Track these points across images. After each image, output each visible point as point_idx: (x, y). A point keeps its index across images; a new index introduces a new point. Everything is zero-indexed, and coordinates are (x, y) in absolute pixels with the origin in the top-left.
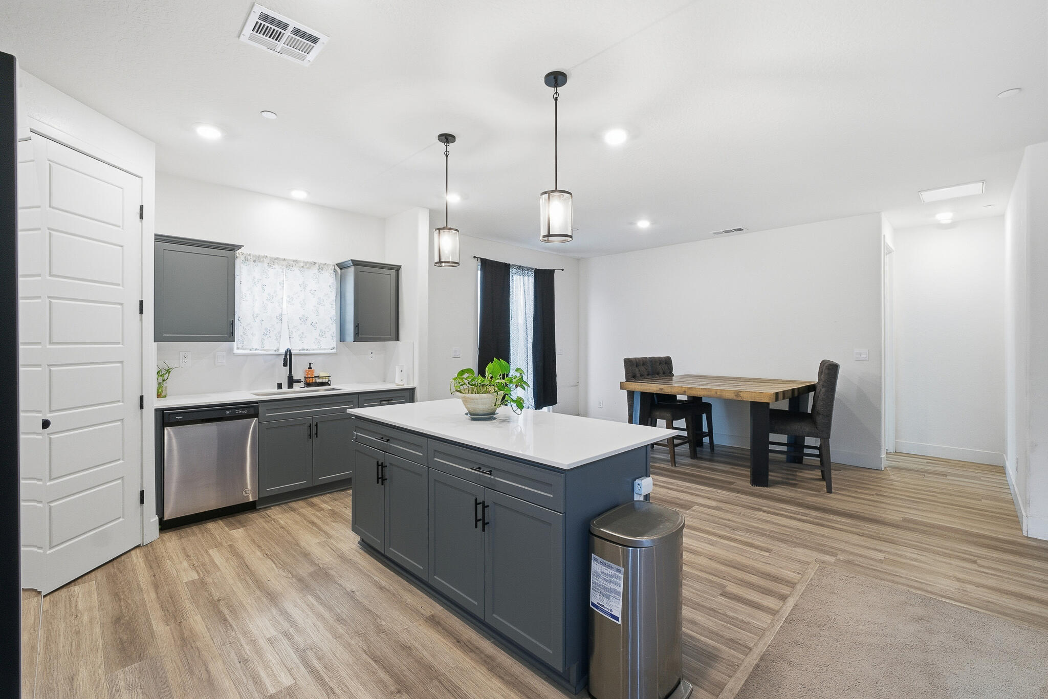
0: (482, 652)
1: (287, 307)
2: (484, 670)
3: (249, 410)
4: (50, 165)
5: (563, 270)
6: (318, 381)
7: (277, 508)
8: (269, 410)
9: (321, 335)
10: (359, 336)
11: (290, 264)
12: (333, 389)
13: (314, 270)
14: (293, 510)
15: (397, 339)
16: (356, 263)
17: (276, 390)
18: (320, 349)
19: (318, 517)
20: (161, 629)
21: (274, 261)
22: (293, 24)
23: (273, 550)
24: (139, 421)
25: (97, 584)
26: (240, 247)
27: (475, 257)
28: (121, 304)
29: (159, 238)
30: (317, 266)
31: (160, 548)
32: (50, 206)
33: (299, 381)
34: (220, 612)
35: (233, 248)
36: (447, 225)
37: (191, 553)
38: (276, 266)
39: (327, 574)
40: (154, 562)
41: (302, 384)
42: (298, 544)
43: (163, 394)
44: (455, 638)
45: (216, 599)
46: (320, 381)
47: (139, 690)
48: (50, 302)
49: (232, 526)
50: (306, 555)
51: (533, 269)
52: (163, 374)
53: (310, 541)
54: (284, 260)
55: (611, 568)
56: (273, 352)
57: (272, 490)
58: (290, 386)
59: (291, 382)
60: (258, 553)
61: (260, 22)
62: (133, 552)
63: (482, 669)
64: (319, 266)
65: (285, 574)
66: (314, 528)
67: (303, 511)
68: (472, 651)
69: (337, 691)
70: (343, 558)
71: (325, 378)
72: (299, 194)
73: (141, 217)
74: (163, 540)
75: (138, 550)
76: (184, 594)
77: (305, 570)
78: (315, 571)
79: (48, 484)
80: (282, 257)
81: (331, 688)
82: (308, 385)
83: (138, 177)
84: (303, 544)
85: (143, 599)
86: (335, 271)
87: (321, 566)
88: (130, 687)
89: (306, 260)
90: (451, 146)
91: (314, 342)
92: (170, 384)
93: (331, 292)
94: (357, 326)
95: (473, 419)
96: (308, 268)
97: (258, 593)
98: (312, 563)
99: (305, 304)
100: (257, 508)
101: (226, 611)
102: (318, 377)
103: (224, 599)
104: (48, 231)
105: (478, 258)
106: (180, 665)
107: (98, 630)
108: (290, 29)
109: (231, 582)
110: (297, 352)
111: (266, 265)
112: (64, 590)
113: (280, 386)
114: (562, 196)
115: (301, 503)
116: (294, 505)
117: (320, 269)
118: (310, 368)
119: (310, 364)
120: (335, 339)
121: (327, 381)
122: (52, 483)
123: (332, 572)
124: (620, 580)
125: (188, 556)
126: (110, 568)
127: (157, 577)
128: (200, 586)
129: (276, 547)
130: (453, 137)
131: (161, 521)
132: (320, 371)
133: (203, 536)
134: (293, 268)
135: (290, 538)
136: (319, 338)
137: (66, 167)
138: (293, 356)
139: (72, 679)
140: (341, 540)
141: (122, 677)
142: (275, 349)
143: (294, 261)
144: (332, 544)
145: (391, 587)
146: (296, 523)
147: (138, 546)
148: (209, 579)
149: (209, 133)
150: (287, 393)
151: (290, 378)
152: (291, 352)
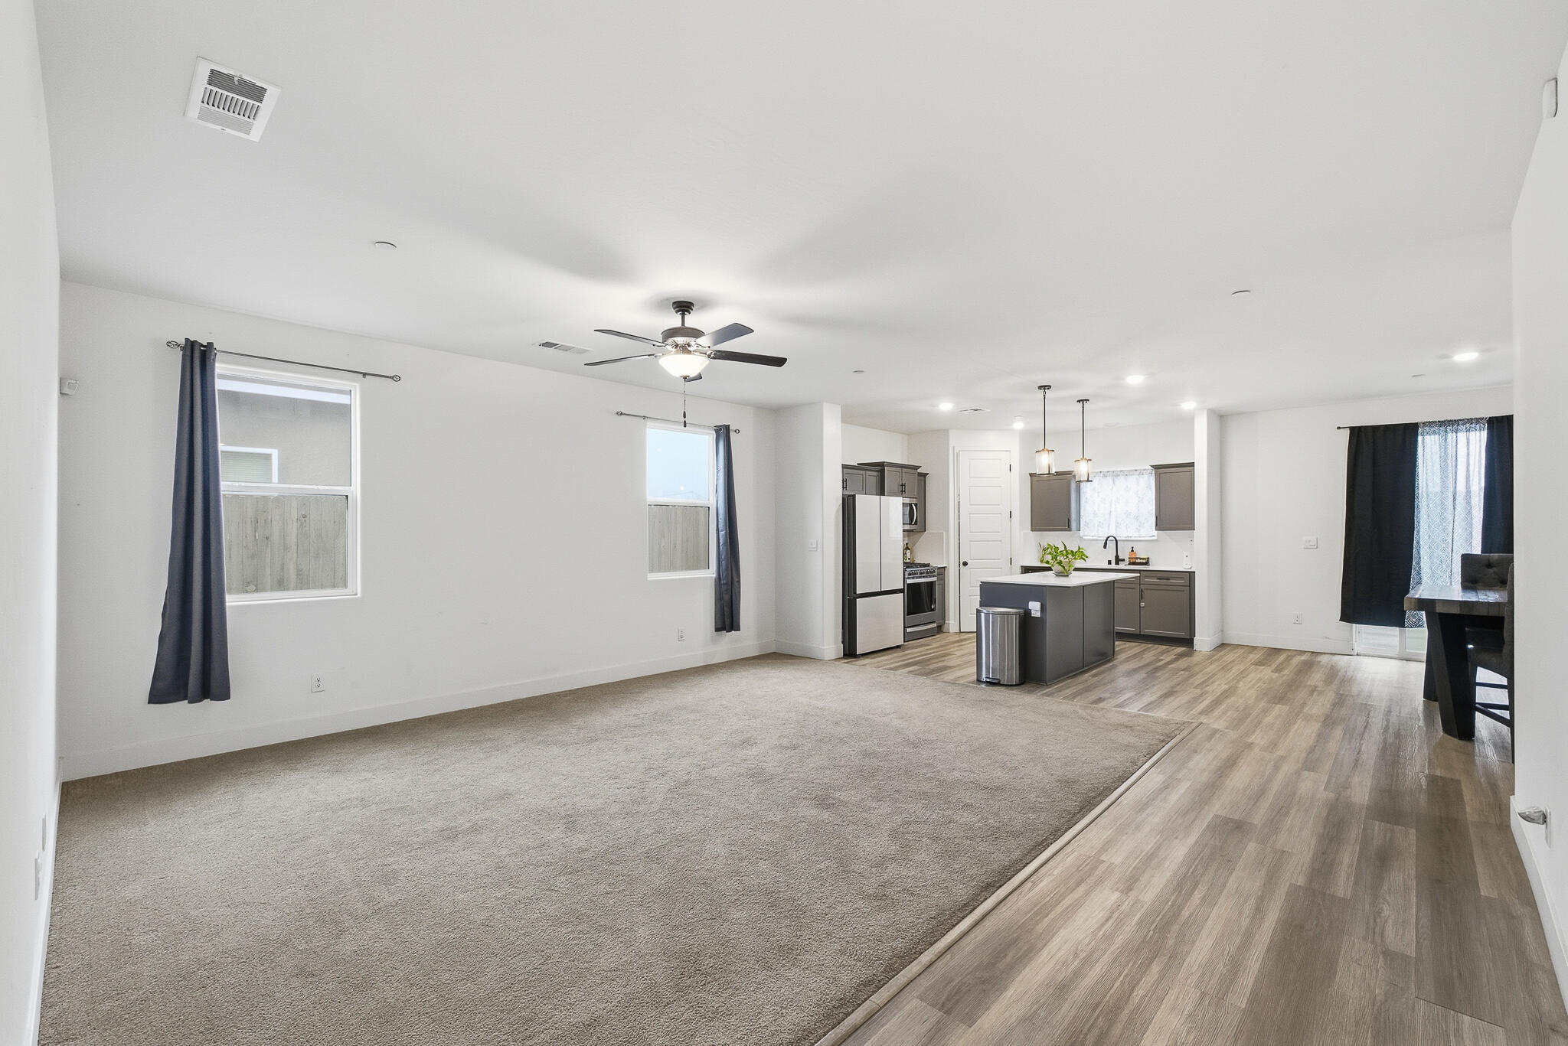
6: (1140, 560)
9: (1140, 527)
12: (1155, 568)
15: (1195, 528)
16: (1157, 467)
18: (1141, 537)
21: (1106, 474)
29: (1031, 476)
33: (1124, 560)
41: (1127, 562)
46: (1142, 560)
54: (1113, 472)
58: (1117, 563)
59: (1118, 560)
71: (1145, 558)
73: (1010, 470)
82: (1132, 563)
83: (1008, 451)
91: (1135, 532)
93: (1149, 491)
94: (1157, 518)
99: (1129, 502)
102: (1141, 557)
105: (1345, 428)
110: (1122, 539)
113: (1109, 562)
117: (1141, 474)
118: (1132, 551)
119: (1133, 548)
120: (1153, 529)
121: (1149, 561)
132: (1142, 554)
136: (1138, 528)
138: (1118, 542)
142: (1105, 535)
143: (1119, 471)
151: (1117, 557)
152: (1117, 538)
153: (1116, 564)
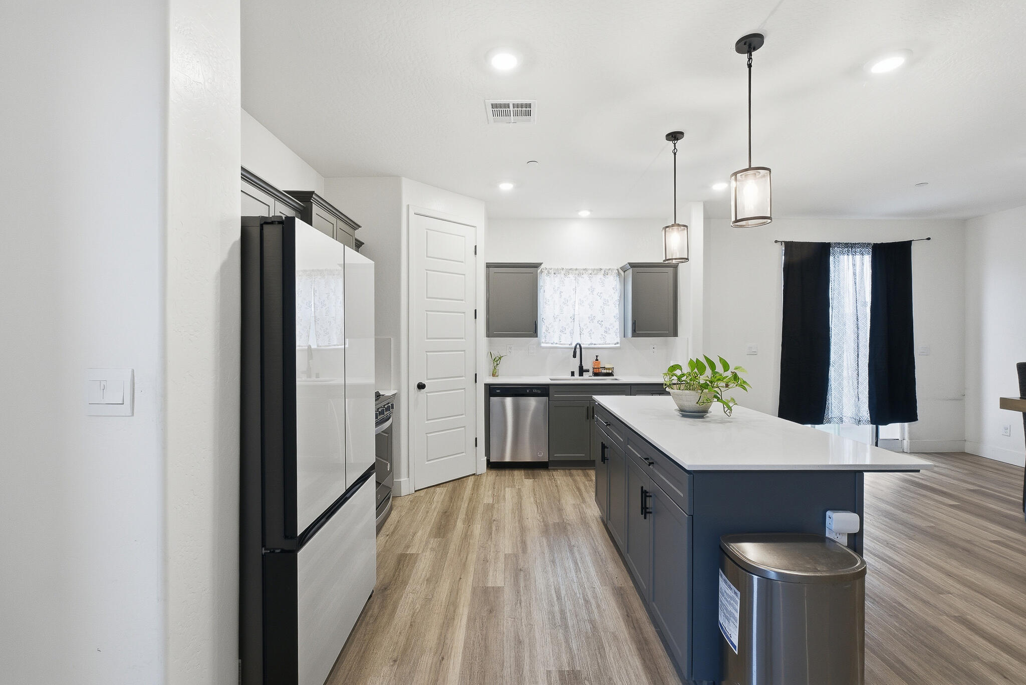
0: (642, 633)
1: (579, 308)
2: (633, 647)
3: (541, 390)
4: (427, 232)
5: (929, 239)
6: (603, 371)
7: (562, 471)
8: (557, 392)
9: (606, 332)
10: (636, 333)
11: (579, 272)
12: (616, 379)
13: (600, 275)
14: (571, 475)
15: (675, 334)
16: (633, 266)
17: (569, 377)
18: (605, 344)
19: (585, 486)
20: (460, 525)
21: (569, 271)
22: (511, 102)
23: (542, 499)
24: (475, 391)
25: (447, 490)
26: (541, 264)
27: (776, 242)
28: (464, 313)
29: (489, 266)
30: (603, 271)
31: (484, 479)
32: (427, 257)
33: (588, 371)
34: (491, 528)
35: (536, 266)
36: (675, 222)
37: (496, 487)
38: (570, 276)
39: (565, 528)
40: (476, 487)
41: (591, 373)
42: (559, 501)
43: (497, 374)
44: (627, 612)
45: (493, 519)
46: (605, 371)
47: (435, 553)
48: (427, 314)
49: (527, 477)
50: (560, 510)
51: (869, 244)
52: (496, 361)
53: (569, 502)
54: (576, 269)
55: (731, 589)
56: (568, 346)
57: (558, 456)
58: (581, 374)
59: (582, 371)
60: (532, 499)
61: (494, 109)
62: (470, 477)
63: (632, 645)
64: (605, 271)
65: (539, 518)
66: (577, 493)
67: (578, 478)
68: (634, 628)
69: (523, 604)
70: (583, 520)
71: (609, 369)
72: (585, 214)
73: (476, 254)
74: (488, 474)
75: (473, 476)
76: (481, 509)
77: (553, 519)
78: (558, 523)
79: (426, 422)
80: (575, 267)
81: (521, 600)
82: (596, 374)
83: (473, 227)
84: (563, 501)
85: (461, 506)
86: (619, 274)
87: (565, 520)
88: (432, 549)
89: (593, 268)
90: (679, 143)
91: (600, 338)
92: (501, 368)
93: (615, 293)
94: (634, 324)
95: (684, 416)
96: (595, 274)
97: (517, 524)
98: (561, 516)
99: (593, 305)
100: (549, 468)
101: (494, 528)
102: (605, 368)
103: (497, 521)
104: (426, 271)
105: (781, 242)
106: (457, 548)
107: (435, 514)
108: (511, 106)
109: (507, 512)
110: (587, 346)
111: (563, 276)
112: (433, 488)
113: (573, 374)
114: (757, 174)
115: (580, 472)
116: (574, 472)
117: (606, 274)
118: (597, 360)
119: (597, 356)
120: (618, 336)
121: (610, 371)
122: (428, 422)
123: (569, 528)
124: (737, 604)
125: (494, 488)
126: (456, 483)
127: (474, 495)
128: (490, 508)
129: (545, 498)
130: (682, 133)
131: (488, 461)
132: (605, 363)
133: (508, 478)
134: (584, 276)
135: (556, 495)
136: (604, 334)
137: (433, 230)
138: (583, 350)
139: (414, 534)
140: (590, 507)
141: (431, 542)
142: (570, 343)
143: (584, 270)
144: (582, 508)
145: (604, 554)
146: (568, 485)
147: (474, 474)
148: (496, 506)
149: (506, 187)
150: (577, 380)
151: (581, 368)
152: (582, 346)
153: (580, 376)
